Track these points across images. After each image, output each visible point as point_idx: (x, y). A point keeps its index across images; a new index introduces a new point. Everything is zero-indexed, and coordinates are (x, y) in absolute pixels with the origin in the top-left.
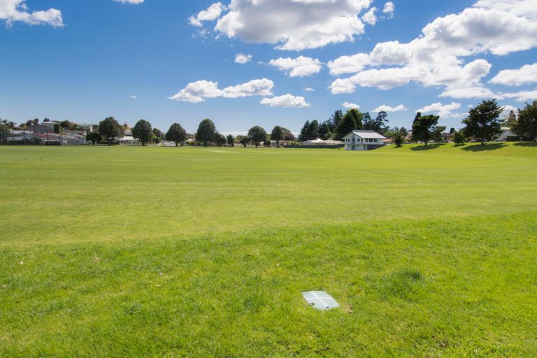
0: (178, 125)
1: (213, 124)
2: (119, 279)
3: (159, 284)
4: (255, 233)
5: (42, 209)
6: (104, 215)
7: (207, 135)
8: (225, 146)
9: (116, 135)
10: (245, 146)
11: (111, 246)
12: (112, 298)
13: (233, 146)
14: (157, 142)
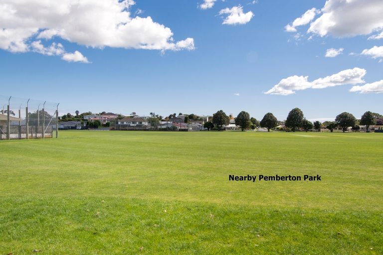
0: (271, 114)
1: (302, 112)
2: (227, 234)
3: (257, 244)
4: (345, 214)
5: (177, 175)
6: (216, 183)
7: (296, 122)
8: (311, 131)
9: (224, 124)
10: (332, 131)
11: (220, 207)
12: (222, 248)
13: (319, 131)
14: (253, 128)
